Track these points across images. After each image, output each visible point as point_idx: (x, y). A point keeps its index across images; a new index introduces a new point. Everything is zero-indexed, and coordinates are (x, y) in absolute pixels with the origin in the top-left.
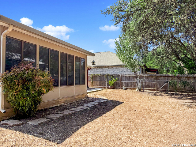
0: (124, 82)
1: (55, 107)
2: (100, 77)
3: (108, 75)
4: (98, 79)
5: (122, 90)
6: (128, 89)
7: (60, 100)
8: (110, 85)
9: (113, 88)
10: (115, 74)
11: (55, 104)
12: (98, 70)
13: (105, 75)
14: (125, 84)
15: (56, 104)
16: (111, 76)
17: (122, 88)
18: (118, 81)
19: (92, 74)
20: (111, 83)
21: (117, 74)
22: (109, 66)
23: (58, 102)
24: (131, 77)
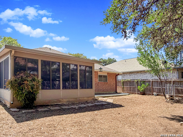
0: (156, 88)
1: (57, 104)
2: (131, 83)
3: (138, 80)
4: (129, 85)
5: (153, 96)
6: (160, 95)
7: (62, 100)
8: (139, 91)
9: (144, 94)
10: (145, 80)
11: (56, 102)
12: (130, 75)
13: (135, 81)
14: (157, 90)
15: (58, 103)
16: (141, 81)
17: (153, 94)
18: (148, 87)
19: (123, 80)
20: (141, 88)
21: (147, 80)
22: (141, 71)
23: (60, 101)
24: (163, 83)
